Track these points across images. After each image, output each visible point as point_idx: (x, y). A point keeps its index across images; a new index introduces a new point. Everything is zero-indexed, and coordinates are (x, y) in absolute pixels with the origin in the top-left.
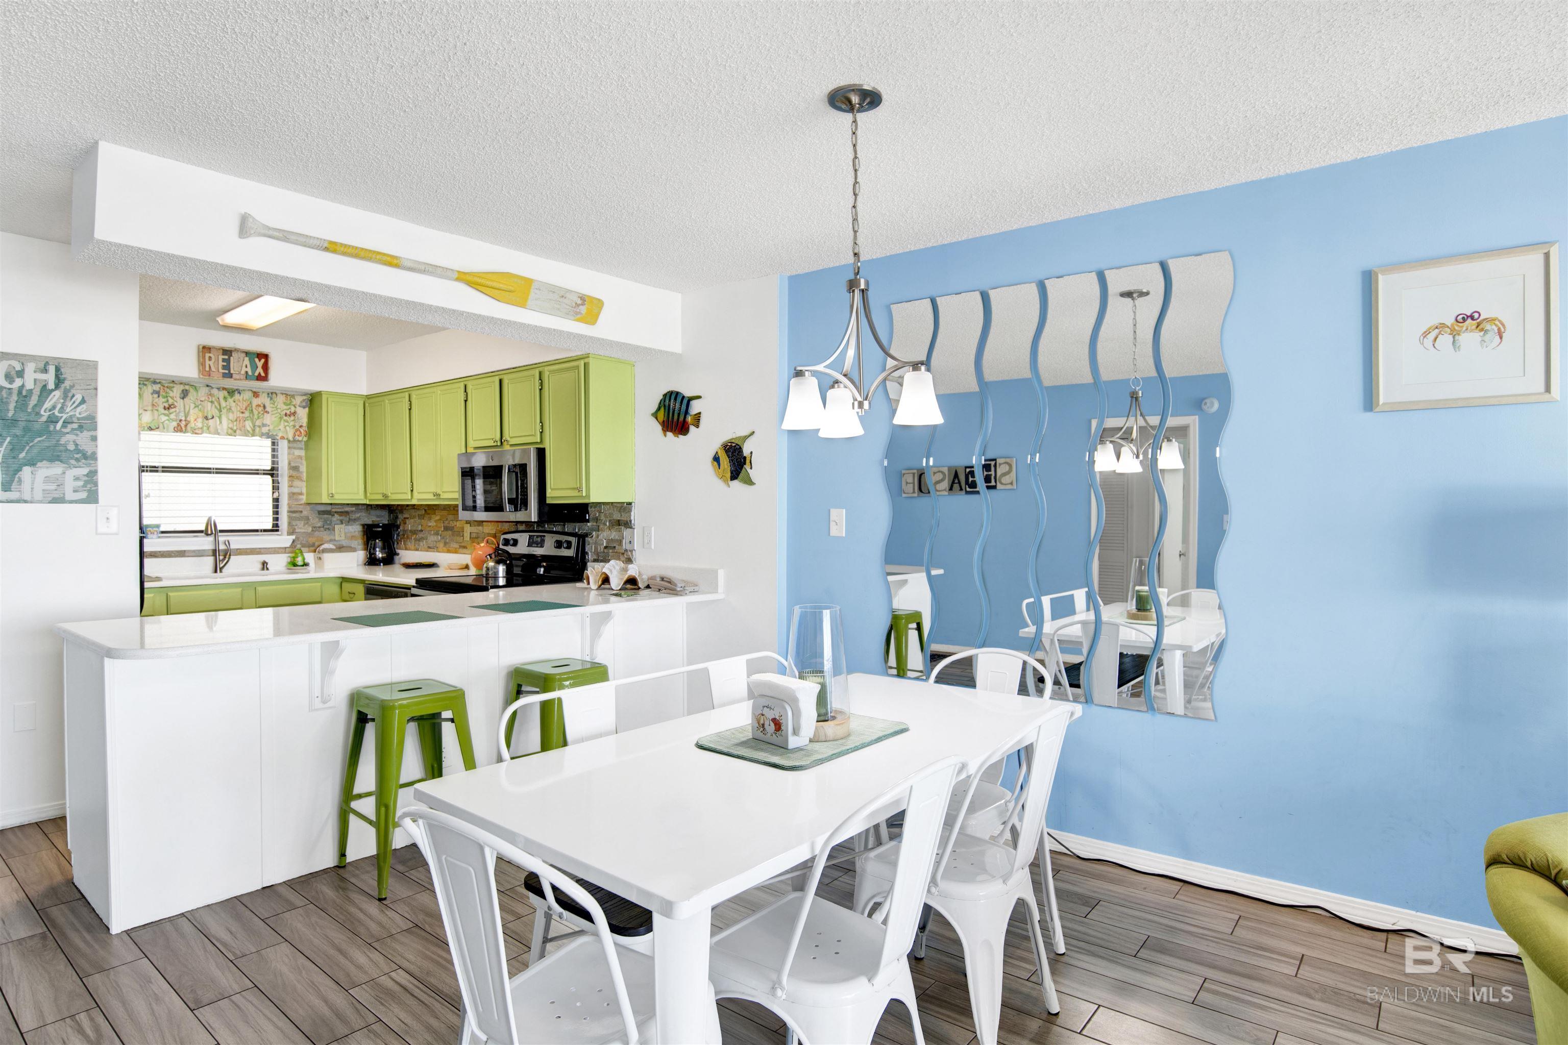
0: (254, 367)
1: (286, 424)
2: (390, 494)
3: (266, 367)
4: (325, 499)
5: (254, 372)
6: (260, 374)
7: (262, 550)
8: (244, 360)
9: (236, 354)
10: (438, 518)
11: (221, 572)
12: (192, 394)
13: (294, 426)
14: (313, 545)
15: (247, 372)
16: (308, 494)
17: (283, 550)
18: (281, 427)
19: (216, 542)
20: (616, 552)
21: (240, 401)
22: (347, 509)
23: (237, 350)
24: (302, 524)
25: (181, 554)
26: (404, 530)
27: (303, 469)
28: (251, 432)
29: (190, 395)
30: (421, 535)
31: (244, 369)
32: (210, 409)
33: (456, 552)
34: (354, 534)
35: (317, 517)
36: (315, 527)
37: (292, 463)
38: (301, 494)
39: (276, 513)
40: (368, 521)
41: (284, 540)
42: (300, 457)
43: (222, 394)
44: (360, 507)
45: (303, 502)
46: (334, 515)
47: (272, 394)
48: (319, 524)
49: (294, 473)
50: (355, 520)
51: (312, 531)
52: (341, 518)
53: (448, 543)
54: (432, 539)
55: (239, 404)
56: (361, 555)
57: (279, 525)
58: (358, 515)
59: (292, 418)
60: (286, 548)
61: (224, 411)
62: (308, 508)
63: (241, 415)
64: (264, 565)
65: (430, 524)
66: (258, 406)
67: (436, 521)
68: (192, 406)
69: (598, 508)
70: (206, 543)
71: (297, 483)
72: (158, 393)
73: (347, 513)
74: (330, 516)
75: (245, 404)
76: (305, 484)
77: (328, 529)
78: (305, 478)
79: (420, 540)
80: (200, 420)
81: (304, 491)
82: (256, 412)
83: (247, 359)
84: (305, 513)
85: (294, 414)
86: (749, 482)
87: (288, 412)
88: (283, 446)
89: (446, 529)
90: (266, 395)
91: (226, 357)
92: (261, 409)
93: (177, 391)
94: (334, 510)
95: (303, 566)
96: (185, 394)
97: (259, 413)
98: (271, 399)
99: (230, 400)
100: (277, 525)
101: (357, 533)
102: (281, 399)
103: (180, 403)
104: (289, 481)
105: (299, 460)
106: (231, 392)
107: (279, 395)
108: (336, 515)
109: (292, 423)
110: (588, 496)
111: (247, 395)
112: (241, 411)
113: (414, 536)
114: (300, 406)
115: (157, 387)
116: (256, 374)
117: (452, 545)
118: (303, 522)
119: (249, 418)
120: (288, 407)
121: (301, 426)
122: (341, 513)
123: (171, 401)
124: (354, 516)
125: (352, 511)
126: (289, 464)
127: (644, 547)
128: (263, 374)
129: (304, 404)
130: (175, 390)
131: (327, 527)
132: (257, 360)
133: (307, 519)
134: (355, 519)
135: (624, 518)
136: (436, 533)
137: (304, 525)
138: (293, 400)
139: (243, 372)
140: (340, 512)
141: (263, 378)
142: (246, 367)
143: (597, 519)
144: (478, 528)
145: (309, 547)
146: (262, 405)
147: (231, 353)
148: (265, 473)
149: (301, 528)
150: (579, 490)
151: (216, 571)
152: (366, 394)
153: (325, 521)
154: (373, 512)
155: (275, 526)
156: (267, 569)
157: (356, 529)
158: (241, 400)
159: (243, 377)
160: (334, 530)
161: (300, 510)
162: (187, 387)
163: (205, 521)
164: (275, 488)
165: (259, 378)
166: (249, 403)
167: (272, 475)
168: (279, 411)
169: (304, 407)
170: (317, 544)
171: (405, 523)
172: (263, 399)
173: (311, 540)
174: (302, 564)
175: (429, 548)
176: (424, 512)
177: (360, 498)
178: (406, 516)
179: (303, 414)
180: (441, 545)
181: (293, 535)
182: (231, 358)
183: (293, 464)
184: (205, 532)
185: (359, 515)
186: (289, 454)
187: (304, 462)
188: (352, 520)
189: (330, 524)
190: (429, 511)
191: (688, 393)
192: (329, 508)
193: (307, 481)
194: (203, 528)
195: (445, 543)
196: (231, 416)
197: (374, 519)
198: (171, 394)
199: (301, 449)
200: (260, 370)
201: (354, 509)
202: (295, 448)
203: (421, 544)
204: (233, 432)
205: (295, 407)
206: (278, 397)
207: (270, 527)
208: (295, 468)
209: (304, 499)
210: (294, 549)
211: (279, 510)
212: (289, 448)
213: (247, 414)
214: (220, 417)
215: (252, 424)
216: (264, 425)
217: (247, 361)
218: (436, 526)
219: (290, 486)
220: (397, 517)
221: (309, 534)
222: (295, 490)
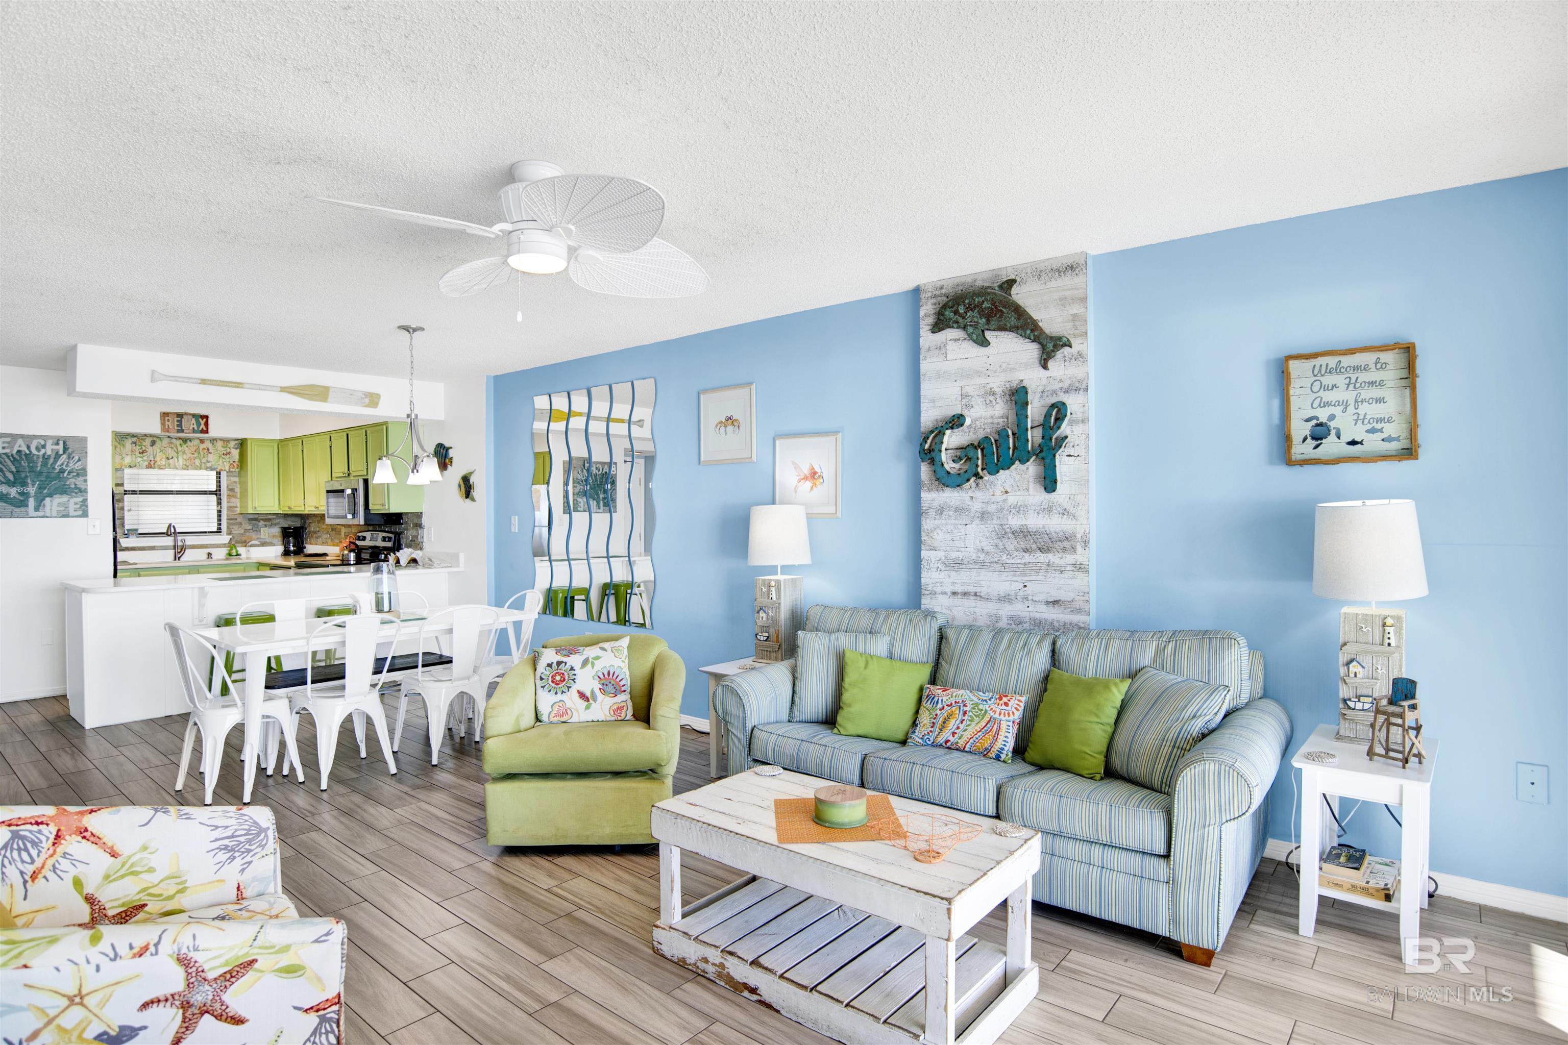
0: (199, 424)
1: (225, 460)
2: (292, 507)
3: (207, 424)
4: (250, 511)
5: (198, 427)
6: (203, 429)
7: (208, 545)
8: (191, 420)
9: (186, 417)
11: (179, 559)
12: (158, 442)
13: (230, 462)
14: (245, 542)
15: (194, 428)
16: (241, 507)
17: (224, 545)
18: (220, 462)
19: (175, 541)
21: (190, 447)
22: (270, 517)
23: (186, 414)
24: (238, 528)
25: (152, 548)
26: (307, 531)
27: (238, 490)
28: (201, 466)
29: (157, 443)
30: (318, 534)
31: (192, 426)
32: (171, 453)
33: (333, 545)
34: (274, 534)
35: (248, 523)
36: (246, 530)
38: (236, 507)
39: (220, 520)
40: (286, 525)
41: (224, 539)
42: (235, 482)
43: (179, 442)
44: (279, 515)
45: (238, 512)
46: (259, 521)
47: (214, 440)
48: (250, 527)
49: (231, 493)
50: (275, 524)
51: (244, 532)
52: (266, 523)
55: (190, 449)
56: (280, 549)
57: (222, 528)
58: (277, 521)
59: (228, 456)
61: (180, 453)
62: (241, 516)
63: (192, 456)
64: (209, 554)
65: (324, 527)
66: (204, 449)
68: (159, 451)
70: (169, 541)
71: (233, 500)
72: (135, 443)
73: (270, 520)
74: (257, 522)
75: (195, 449)
76: (238, 500)
77: (256, 531)
78: (239, 496)
79: (317, 538)
80: (164, 460)
81: (238, 505)
82: (202, 453)
83: (194, 419)
84: (239, 520)
85: (229, 453)
86: (473, 500)
87: (225, 453)
88: (224, 475)
90: (209, 441)
91: (179, 419)
92: (206, 451)
93: (148, 441)
94: (260, 518)
95: (236, 555)
96: (153, 443)
97: (204, 454)
98: (212, 445)
99: (184, 446)
100: (220, 529)
101: (276, 533)
102: (220, 443)
103: (150, 449)
104: (228, 498)
105: (235, 484)
106: (185, 441)
107: (219, 441)
108: (261, 521)
109: (229, 460)
110: (389, 508)
111: (197, 442)
112: (192, 453)
113: (313, 536)
114: (233, 448)
115: (134, 439)
116: (200, 429)
118: (238, 526)
119: (198, 458)
120: (225, 449)
121: (235, 461)
122: (265, 520)
123: (144, 448)
124: (274, 522)
125: (273, 519)
126: (228, 487)
127: (428, 539)
128: (205, 429)
129: (236, 447)
130: (146, 441)
131: (255, 529)
132: (200, 420)
133: (241, 524)
135: (419, 522)
136: (327, 533)
138: (228, 444)
139: (191, 428)
141: (207, 432)
142: (193, 424)
145: (242, 543)
146: (206, 449)
147: (183, 416)
148: (211, 493)
149: (237, 530)
150: (383, 505)
151: (175, 559)
152: (279, 438)
153: (254, 525)
154: (289, 519)
155: (218, 529)
156: (212, 557)
157: (276, 531)
158: (192, 445)
159: (192, 431)
160: (260, 531)
161: (236, 518)
162: (155, 439)
163: (167, 526)
164: (219, 503)
165: (202, 432)
166: (197, 448)
167: (216, 495)
168: (219, 452)
169: (236, 449)
170: (247, 541)
172: (208, 444)
173: (244, 539)
177: (276, 509)
179: (236, 453)
180: (329, 541)
181: (230, 535)
182: (183, 419)
183: (230, 487)
184: (167, 534)
186: (228, 480)
187: (240, 486)
188: (273, 524)
189: (257, 527)
191: (447, 445)
192: (256, 516)
193: (241, 499)
194: (165, 531)
196: (185, 456)
197: (290, 523)
198: (144, 444)
199: (236, 476)
200: (203, 426)
201: (274, 517)
202: (232, 476)
203: (319, 540)
204: (186, 467)
205: (230, 449)
206: (216, 443)
207: (215, 529)
208: (232, 490)
209: (238, 510)
210: (231, 545)
211: (221, 518)
212: (228, 476)
213: (196, 455)
214: (177, 458)
215: (200, 461)
216: (208, 462)
217: (194, 421)
218: (327, 528)
219: (228, 502)
220: (305, 522)
221: (242, 535)
222: (232, 505)
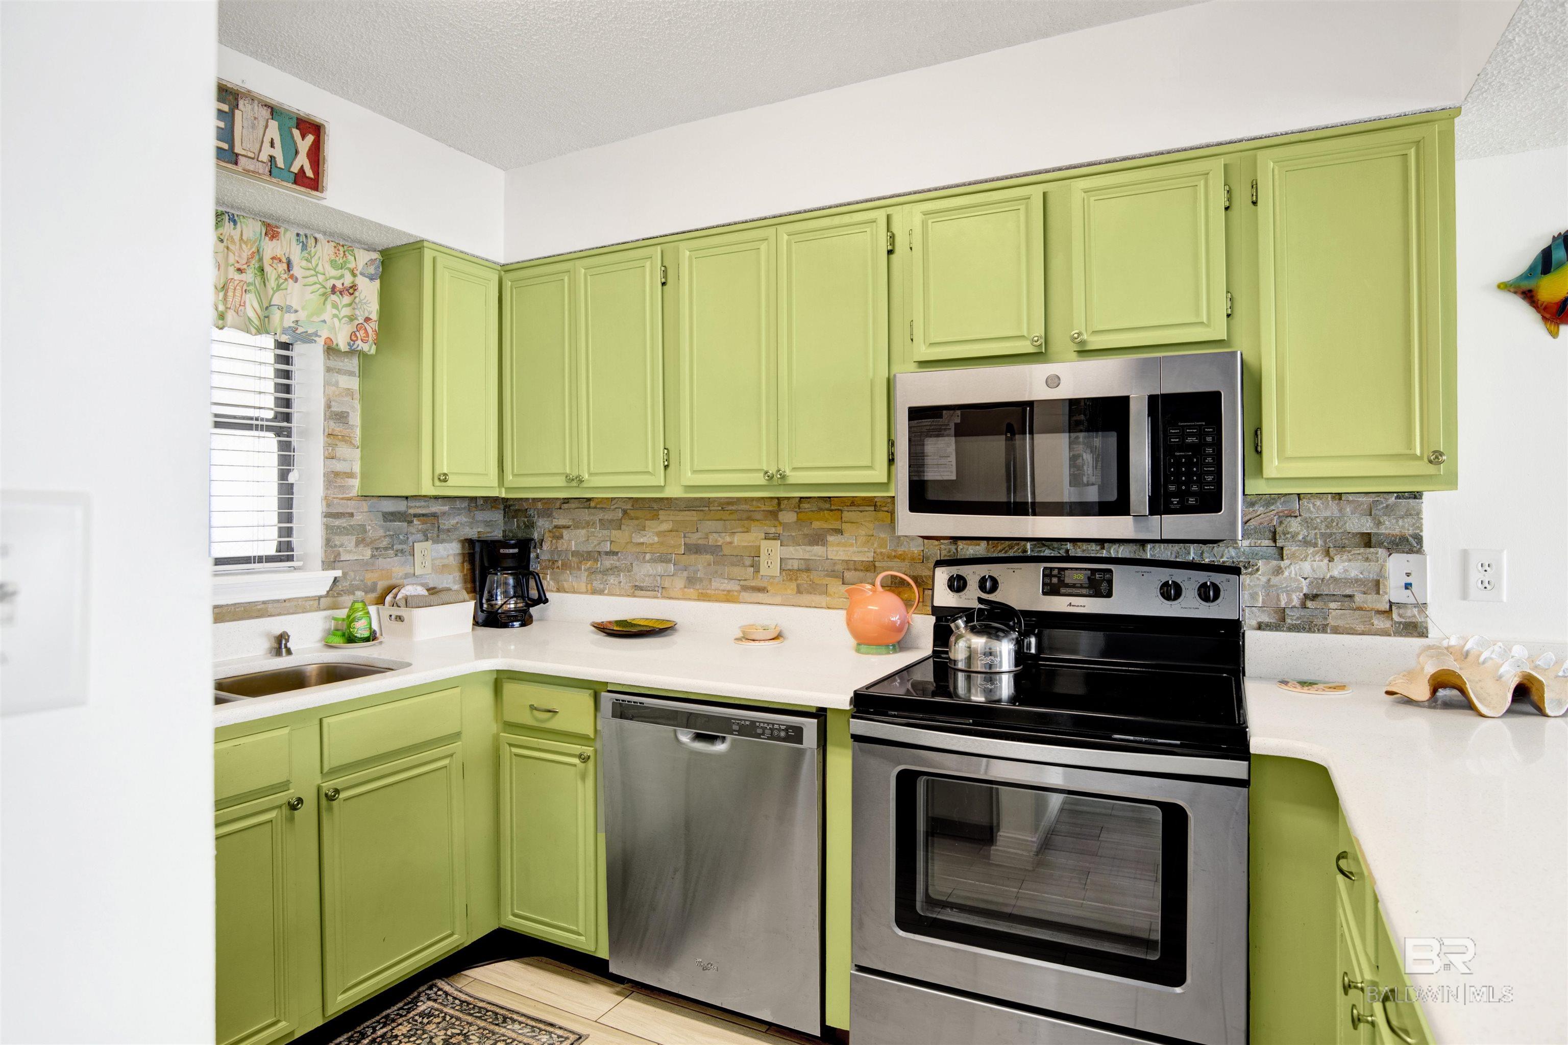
0: (291, 150)
1: (335, 311)
2: (586, 476)
3: (316, 154)
5: (290, 162)
6: (302, 169)
7: (270, 606)
8: (266, 127)
9: (249, 107)
10: (665, 526)
13: (352, 318)
15: (272, 158)
16: (364, 475)
17: (318, 603)
18: (326, 317)
20: (1360, 609)
21: (233, 241)
22: (436, 508)
23: (251, 97)
24: (353, 543)
26: (552, 552)
27: (356, 419)
28: (256, 322)
30: (608, 562)
31: (266, 151)
33: (729, 598)
34: (446, 561)
35: (382, 527)
36: (377, 549)
37: (333, 403)
38: (351, 475)
39: (288, 517)
40: (472, 533)
41: (312, 579)
42: (349, 392)
44: (458, 504)
45: (354, 492)
46: (412, 522)
48: (384, 542)
49: (338, 429)
51: (373, 556)
52: (425, 527)
53: (701, 580)
54: (645, 571)
55: (231, 247)
57: (295, 545)
58: (453, 520)
59: (347, 299)
60: (320, 597)
62: (365, 506)
63: (237, 276)
64: (282, 642)
65: (642, 540)
66: (277, 259)
67: (659, 534)
69: (1279, 507)
71: (343, 450)
73: (434, 515)
74: (405, 524)
75: (247, 252)
76: (358, 453)
77: (402, 551)
78: (358, 441)
81: (357, 468)
83: (274, 125)
84: (359, 518)
87: (339, 285)
88: (310, 365)
89: (694, 549)
91: (225, 108)
92: (282, 267)
94: (412, 511)
95: (367, 640)
97: (279, 276)
98: (304, 247)
100: (289, 546)
101: (451, 558)
102: (325, 251)
104: (327, 445)
105: (348, 399)
107: (322, 243)
108: (416, 522)
109: (346, 311)
111: (252, 230)
112: (238, 266)
113: (589, 564)
114: (362, 274)
116: (295, 169)
117: (715, 584)
118: (354, 538)
119: (251, 288)
120: (339, 272)
121: (367, 319)
122: (425, 517)
124: (447, 523)
125: (444, 513)
126: (328, 406)
127: (1465, 596)
128: (309, 173)
129: (371, 270)
131: (400, 547)
132: (296, 133)
133: (362, 528)
134: (448, 531)
135: (1391, 527)
136: (664, 559)
137: (357, 544)
138: (351, 258)
139: (264, 157)
140: (423, 515)
141: (310, 182)
142: (272, 145)
143: (1275, 533)
144: (808, 548)
146: (284, 260)
147: (236, 99)
148: (257, 424)
149: (350, 552)
153: (396, 534)
155: (284, 547)
156: (289, 652)
157: (449, 552)
158: (237, 238)
159: (263, 169)
160: (414, 553)
161: (349, 511)
164: (286, 462)
165: (301, 181)
166: (254, 249)
167: (279, 432)
168: (321, 278)
169: (372, 279)
170: (382, 585)
171: (561, 537)
173: (370, 577)
174: (366, 634)
175: (638, 589)
176: (620, 515)
177: (490, 486)
178: (561, 522)
179: (369, 291)
181: (334, 569)
182: (237, 112)
183: (336, 408)
185: (455, 521)
186: (327, 383)
187: (358, 406)
188: (443, 530)
189: (405, 542)
190: (632, 513)
192: (401, 506)
193: (364, 446)
195: (691, 581)
199: (351, 374)
200: (302, 161)
201: (446, 508)
202: (339, 371)
203: (612, 580)
205: (354, 275)
206: (319, 244)
207: (271, 550)
209: (356, 488)
211: (294, 511)
212: (329, 370)
215: (260, 303)
217: (274, 129)
218: (661, 543)
219: (330, 457)
221: (365, 565)
222: (339, 467)
